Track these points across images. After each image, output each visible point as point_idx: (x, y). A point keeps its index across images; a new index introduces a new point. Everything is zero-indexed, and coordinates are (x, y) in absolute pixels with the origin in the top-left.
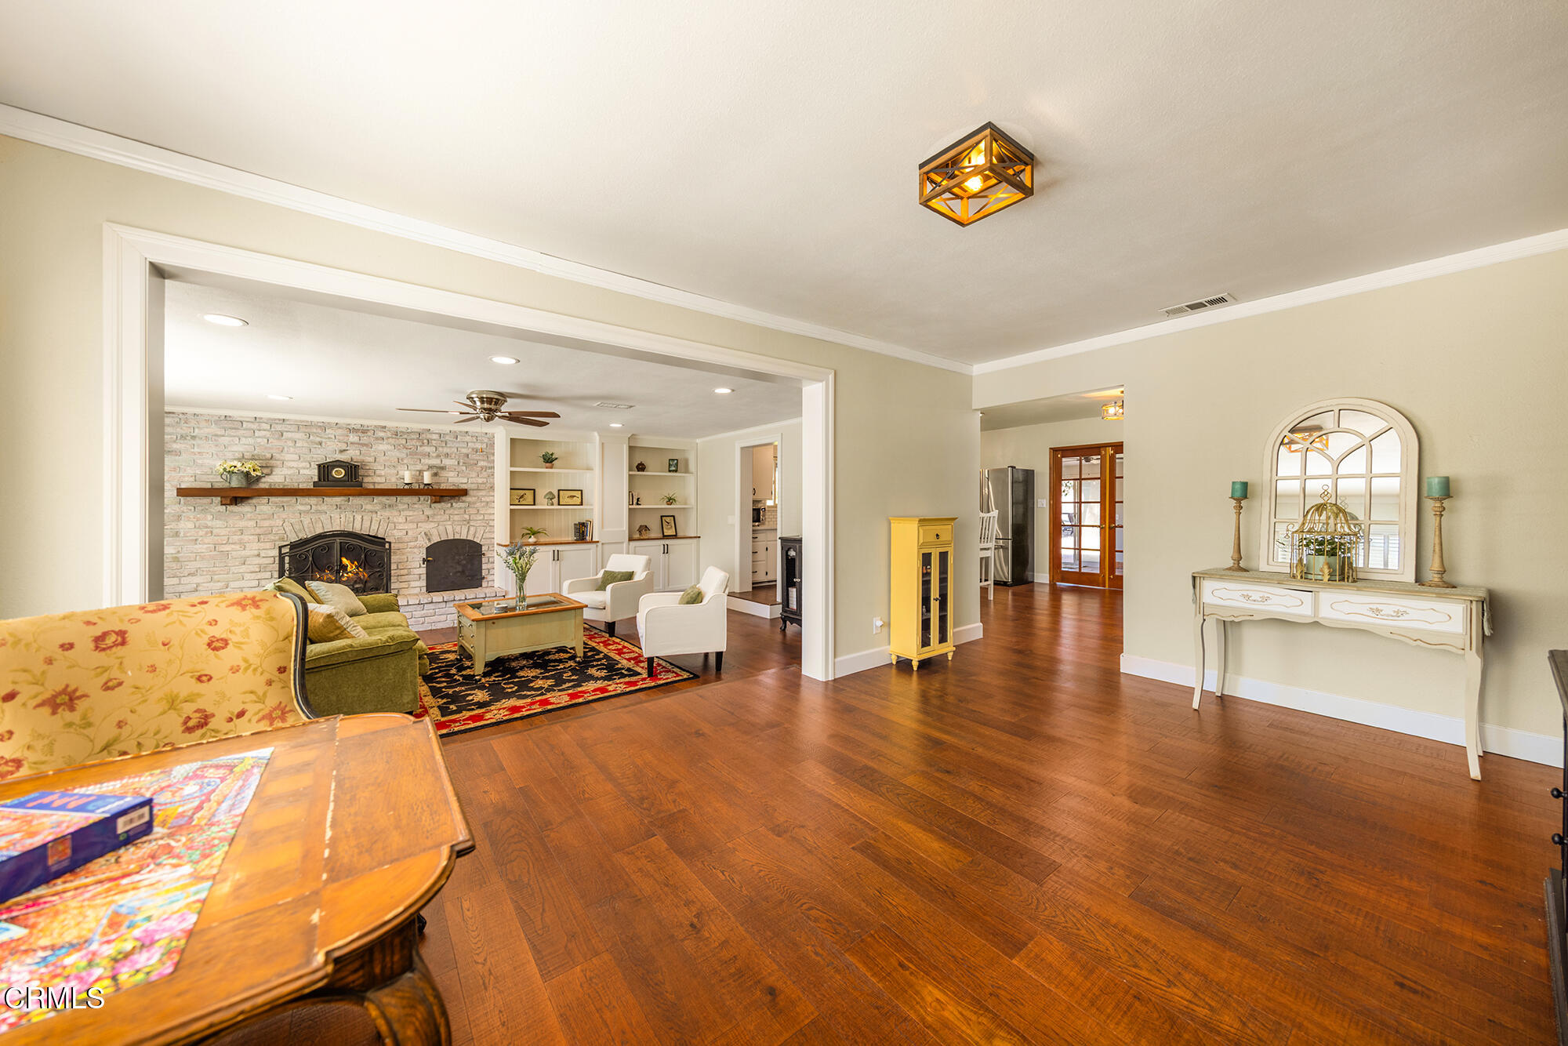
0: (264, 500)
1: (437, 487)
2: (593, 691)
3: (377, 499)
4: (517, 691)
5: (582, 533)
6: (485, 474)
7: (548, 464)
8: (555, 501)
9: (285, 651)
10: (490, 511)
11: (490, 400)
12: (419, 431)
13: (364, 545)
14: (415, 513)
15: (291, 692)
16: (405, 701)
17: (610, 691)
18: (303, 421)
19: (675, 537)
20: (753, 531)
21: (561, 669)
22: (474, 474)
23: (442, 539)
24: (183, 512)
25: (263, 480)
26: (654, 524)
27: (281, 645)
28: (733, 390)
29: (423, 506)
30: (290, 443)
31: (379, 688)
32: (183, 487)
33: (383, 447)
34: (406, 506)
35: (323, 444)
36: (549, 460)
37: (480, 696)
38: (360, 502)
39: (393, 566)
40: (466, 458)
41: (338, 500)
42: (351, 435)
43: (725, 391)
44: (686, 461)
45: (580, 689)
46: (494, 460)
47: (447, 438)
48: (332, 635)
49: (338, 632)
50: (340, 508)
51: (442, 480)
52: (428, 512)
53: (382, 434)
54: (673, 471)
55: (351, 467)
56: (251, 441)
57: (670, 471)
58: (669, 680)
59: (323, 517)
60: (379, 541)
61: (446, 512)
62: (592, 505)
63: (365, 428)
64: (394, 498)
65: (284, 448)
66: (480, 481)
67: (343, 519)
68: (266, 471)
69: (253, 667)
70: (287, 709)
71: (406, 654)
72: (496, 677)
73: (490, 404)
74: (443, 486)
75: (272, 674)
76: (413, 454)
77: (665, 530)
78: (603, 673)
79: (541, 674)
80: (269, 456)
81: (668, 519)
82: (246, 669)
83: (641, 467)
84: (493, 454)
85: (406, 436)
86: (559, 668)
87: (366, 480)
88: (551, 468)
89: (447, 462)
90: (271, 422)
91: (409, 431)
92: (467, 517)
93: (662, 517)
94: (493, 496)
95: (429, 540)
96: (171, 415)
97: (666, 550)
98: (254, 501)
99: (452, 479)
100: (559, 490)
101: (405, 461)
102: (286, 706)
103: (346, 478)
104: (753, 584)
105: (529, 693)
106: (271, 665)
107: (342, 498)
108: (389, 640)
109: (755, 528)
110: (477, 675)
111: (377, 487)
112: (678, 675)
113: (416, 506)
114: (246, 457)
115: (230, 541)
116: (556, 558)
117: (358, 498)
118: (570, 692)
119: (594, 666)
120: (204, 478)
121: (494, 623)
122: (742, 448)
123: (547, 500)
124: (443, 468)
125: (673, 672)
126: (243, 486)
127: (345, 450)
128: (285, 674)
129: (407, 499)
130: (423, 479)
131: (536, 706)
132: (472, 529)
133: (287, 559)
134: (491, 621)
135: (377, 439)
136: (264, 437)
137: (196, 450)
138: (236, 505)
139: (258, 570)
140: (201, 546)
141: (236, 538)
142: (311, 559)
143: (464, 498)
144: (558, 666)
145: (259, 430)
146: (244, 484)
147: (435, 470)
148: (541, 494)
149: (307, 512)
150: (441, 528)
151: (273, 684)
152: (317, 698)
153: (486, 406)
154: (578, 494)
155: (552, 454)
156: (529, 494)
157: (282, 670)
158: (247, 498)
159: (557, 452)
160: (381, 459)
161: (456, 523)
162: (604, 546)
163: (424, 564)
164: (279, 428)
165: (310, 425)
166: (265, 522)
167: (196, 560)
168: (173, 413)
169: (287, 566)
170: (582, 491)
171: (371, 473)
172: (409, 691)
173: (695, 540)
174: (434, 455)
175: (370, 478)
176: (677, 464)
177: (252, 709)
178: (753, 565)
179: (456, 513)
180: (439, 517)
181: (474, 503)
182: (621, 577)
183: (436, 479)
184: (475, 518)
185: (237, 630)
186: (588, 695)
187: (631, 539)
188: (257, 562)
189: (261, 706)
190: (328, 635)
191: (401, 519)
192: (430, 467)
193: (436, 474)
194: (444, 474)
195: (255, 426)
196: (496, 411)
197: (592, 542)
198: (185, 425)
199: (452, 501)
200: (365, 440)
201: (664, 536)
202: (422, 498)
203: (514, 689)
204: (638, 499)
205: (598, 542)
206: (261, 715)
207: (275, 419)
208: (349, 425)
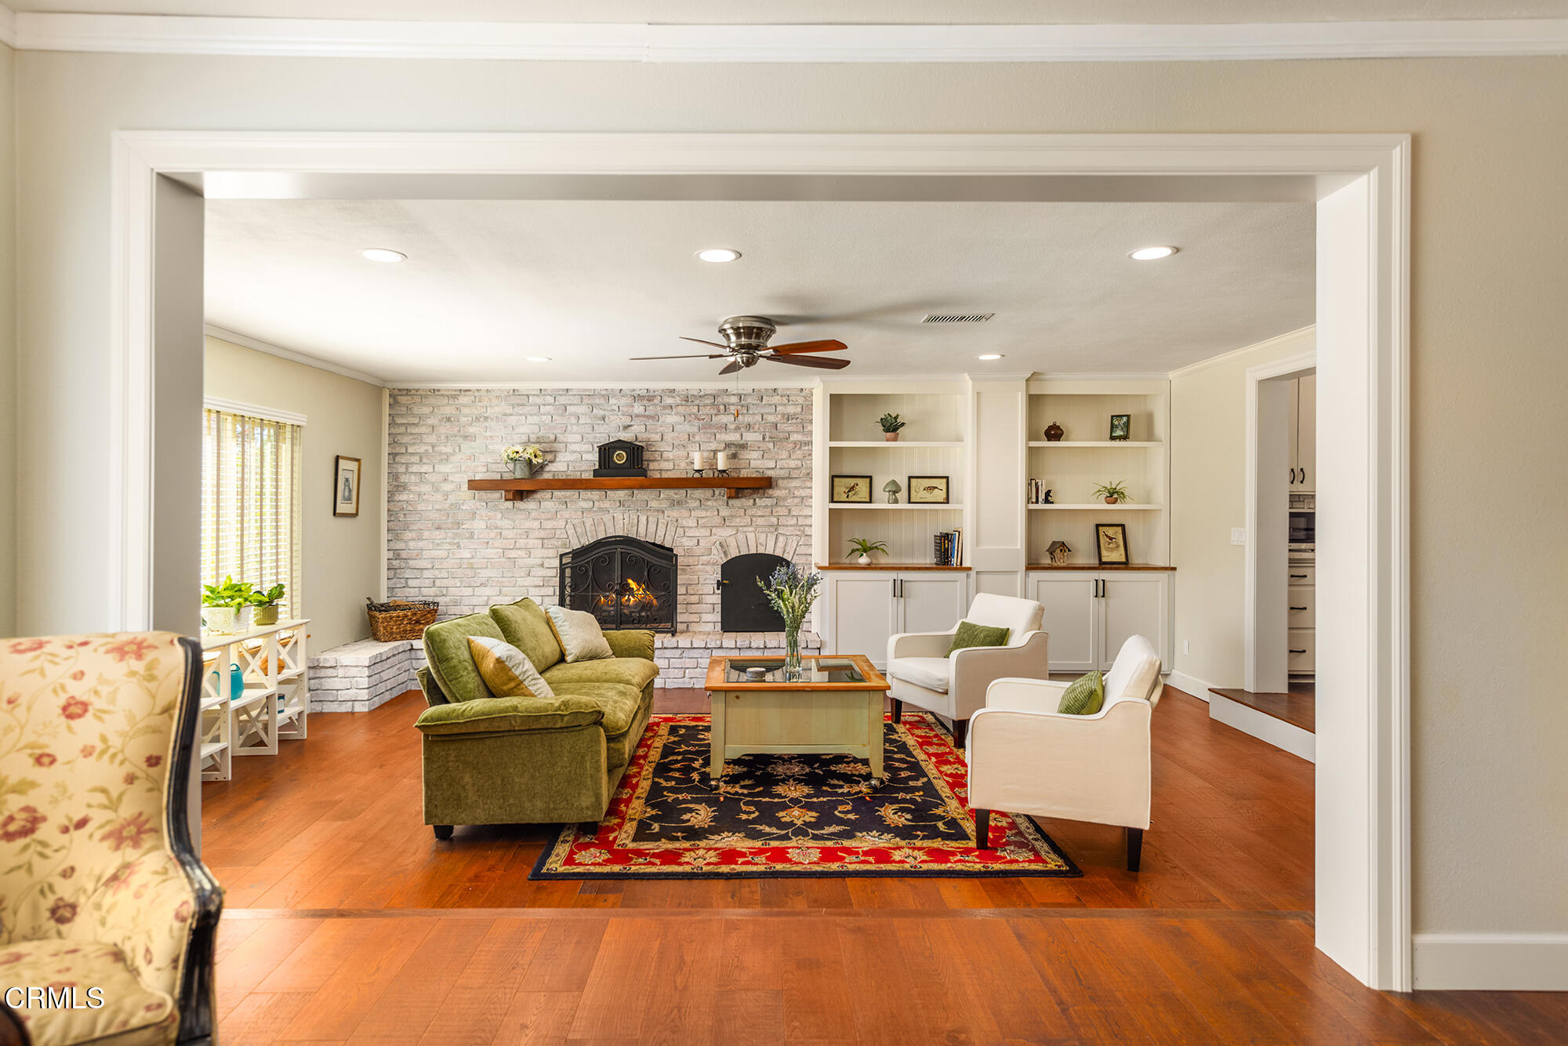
0: (547, 494)
1: (736, 475)
2: (865, 853)
3: (666, 493)
4: (754, 821)
5: (945, 551)
6: (799, 453)
7: (889, 434)
8: (902, 495)
9: (161, 732)
10: (806, 512)
11: (749, 332)
12: (714, 392)
13: (647, 557)
14: (708, 514)
15: (162, 798)
16: (584, 804)
17: (894, 861)
18: (586, 390)
19: (1125, 565)
20: (1291, 561)
21: (842, 794)
22: (784, 455)
23: (742, 554)
24: (477, 509)
25: (547, 469)
26: (1081, 539)
27: (158, 720)
28: (1177, 250)
29: (715, 504)
30: (573, 420)
31: (551, 777)
32: (476, 479)
33: (671, 419)
34: (698, 503)
35: (607, 419)
36: (892, 426)
37: (702, 816)
38: (646, 498)
39: (681, 590)
40: (774, 431)
41: (621, 494)
42: (636, 405)
43: (1154, 253)
44: (1150, 418)
45: (847, 843)
46: (812, 432)
47: (749, 400)
48: (505, 688)
49: (512, 685)
50: (624, 505)
51: (743, 463)
52: (724, 512)
53: (669, 401)
54: (1120, 438)
55: (634, 448)
56: (535, 419)
57: (1112, 438)
58: (1015, 867)
59: (607, 518)
60: (666, 554)
61: (749, 512)
62: (962, 503)
63: (652, 394)
64: (682, 492)
65: (567, 427)
66: (792, 464)
67: (626, 521)
68: (549, 457)
69: (112, 751)
70: (147, 826)
71: (585, 732)
72: (742, 787)
73: (750, 338)
74: (744, 474)
75: (136, 766)
76: (708, 427)
77: (1104, 553)
78: (902, 820)
79: (808, 796)
80: (552, 437)
81: (1110, 531)
82: (103, 752)
83: (1054, 433)
84: (811, 422)
85: (697, 402)
86: (840, 791)
87: (652, 466)
88: (895, 439)
89: (749, 437)
90: (555, 394)
91: (702, 393)
92: (774, 520)
93: (1098, 526)
94: (811, 488)
95: (725, 553)
96: (469, 393)
97: (1101, 590)
98: (538, 496)
99: (755, 463)
100: (910, 478)
101: (697, 438)
102: (147, 821)
103: (628, 464)
104: (1291, 676)
105: (767, 829)
106: (137, 751)
107: (626, 491)
108: (562, 708)
109: (1297, 555)
110: (713, 779)
111: (665, 475)
112: (1038, 859)
113: (709, 503)
114: (532, 440)
115: (517, 546)
116: (898, 593)
117: (642, 492)
118: (830, 844)
119: (896, 801)
120: (494, 467)
121: (737, 697)
122: (1263, 383)
123: (888, 493)
124: (743, 447)
125: (1033, 850)
126: (526, 477)
127: (629, 426)
128: (159, 767)
129: (698, 493)
130: (717, 464)
131: (761, 859)
132: (781, 539)
133: (568, 572)
134: (734, 694)
135: (664, 408)
136: (548, 414)
137: (488, 434)
138: (522, 500)
139: (541, 584)
140: (492, 550)
141: (522, 542)
142: (590, 573)
143: (770, 492)
144: (841, 787)
145: (544, 405)
146: (526, 474)
147: (733, 450)
148: (880, 483)
149: (590, 510)
150: (741, 536)
151: (136, 782)
152: (480, 776)
153: (743, 340)
154: (941, 484)
155: (896, 418)
156: (863, 485)
157: (153, 761)
158: (533, 492)
159: (904, 412)
160: (669, 437)
161: (760, 529)
162: (983, 577)
163: (718, 589)
164: (562, 400)
165: (592, 394)
166: (549, 522)
167: (487, 568)
168: (470, 390)
169: (568, 580)
170: (947, 478)
171: (657, 456)
172: (588, 789)
173: (1164, 575)
174: (733, 427)
175: (656, 463)
176: (1127, 424)
177: (98, 817)
178: (1290, 638)
179: (760, 513)
180: (738, 520)
181: (785, 499)
182: (985, 637)
183: (735, 463)
184: (785, 523)
185: (104, 690)
186: (853, 858)
187: (1032, 566)
188: (540, 574)
189: (109, 815)
190: (501, 687)
191: (692, 523)
192: (728, 445)
193: (734, 456)
194: (745, 455)
195: (539, 401)
196: (757, 348)
197: (961, 568)
198: (480, 403)
199: (755, 496)
200: (651, 411)
201: (1101, 563)
202: (717, 492)
203: (753, 816)
204: (1048, 494)
205: (970, 569)
206: (108, 829)
207: (559, 390)
208: (634, 390)
